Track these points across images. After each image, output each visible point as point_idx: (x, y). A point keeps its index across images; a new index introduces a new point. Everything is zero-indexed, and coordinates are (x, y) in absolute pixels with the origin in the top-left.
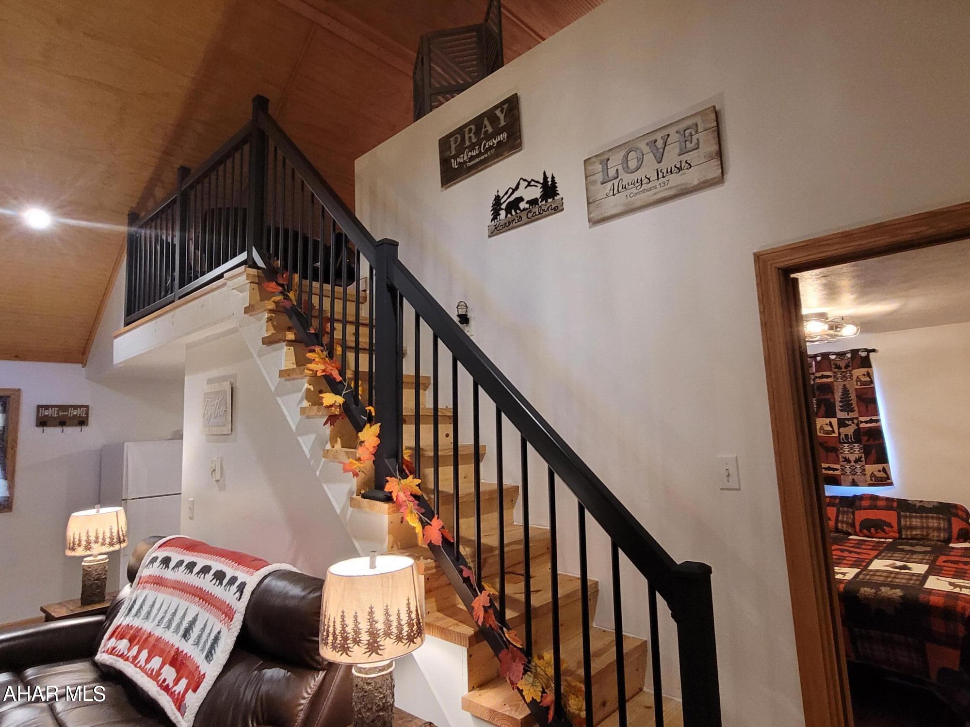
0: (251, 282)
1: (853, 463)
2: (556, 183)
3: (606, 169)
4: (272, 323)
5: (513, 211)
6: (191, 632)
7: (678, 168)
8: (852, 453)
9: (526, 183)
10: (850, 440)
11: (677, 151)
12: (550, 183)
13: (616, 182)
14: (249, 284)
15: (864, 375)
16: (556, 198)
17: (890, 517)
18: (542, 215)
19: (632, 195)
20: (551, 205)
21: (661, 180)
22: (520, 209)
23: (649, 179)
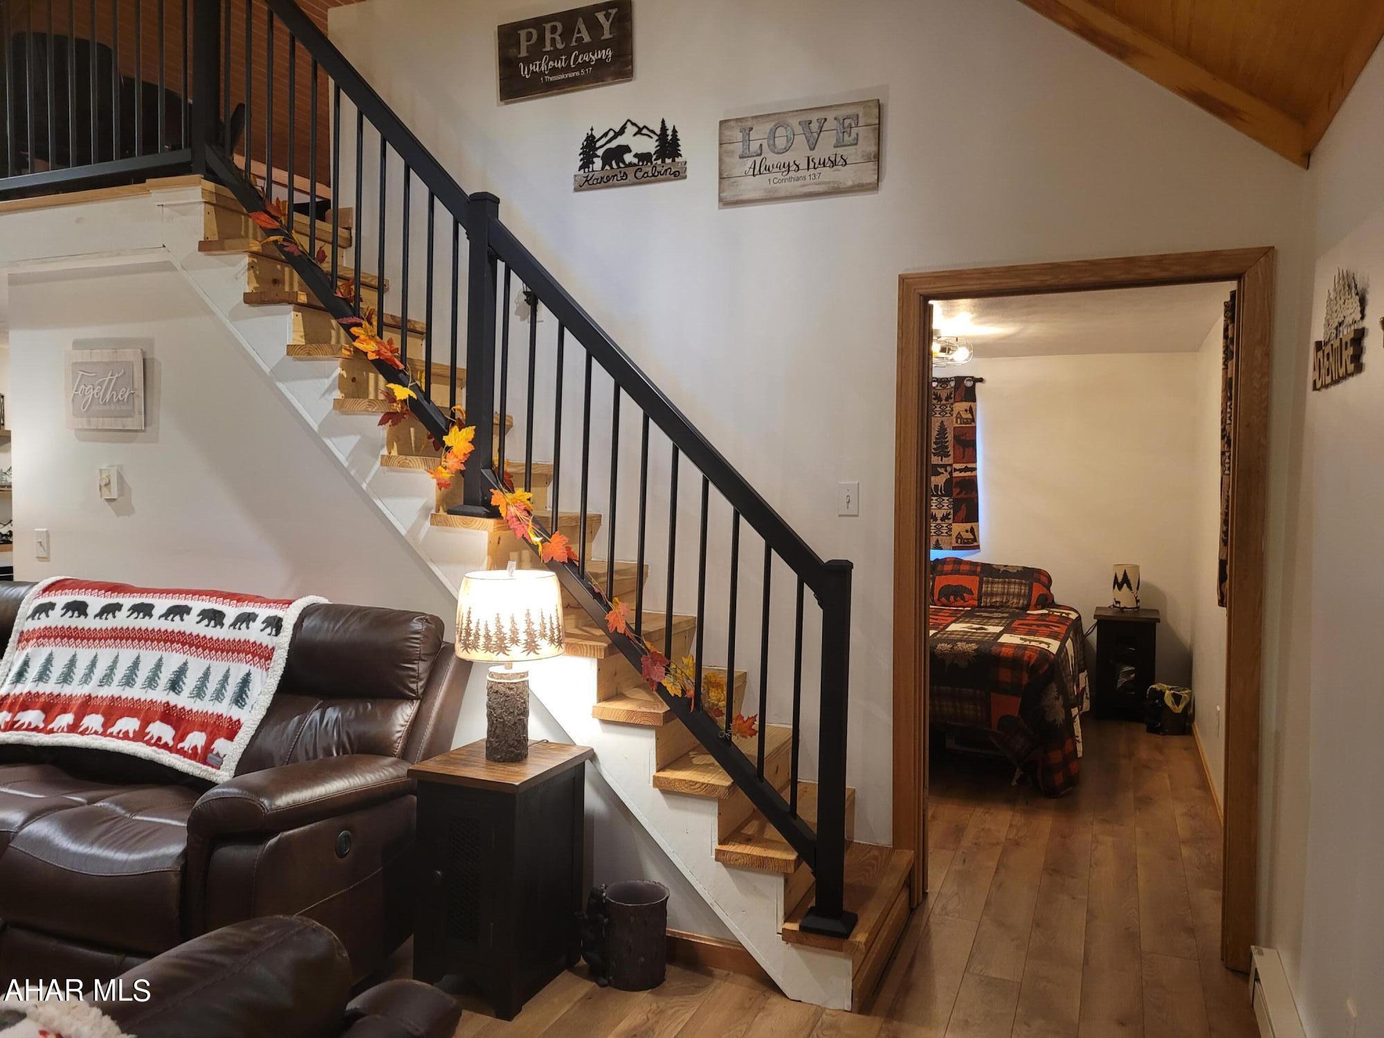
0: (206, 202)
1: (939, 521)
2: (679, 140)
3: (747, 141)
4: (254, 272)
5: (614, 163)
6: (181, 683)
7: (832, 162)
8: (939, 509)
9: (636, 129)
10: (939, 493)
11: (834, 142)
12: (670, 138)
13: (758, 160)
14: (203, 205)
15: (966, 411)
16: (677, 159)
17: (971, 582)
18: (655, 177)
19: (776, 181)
20: (670, 168)
21: (812, 171)
22: (624, 162)
23: (798, 166)
